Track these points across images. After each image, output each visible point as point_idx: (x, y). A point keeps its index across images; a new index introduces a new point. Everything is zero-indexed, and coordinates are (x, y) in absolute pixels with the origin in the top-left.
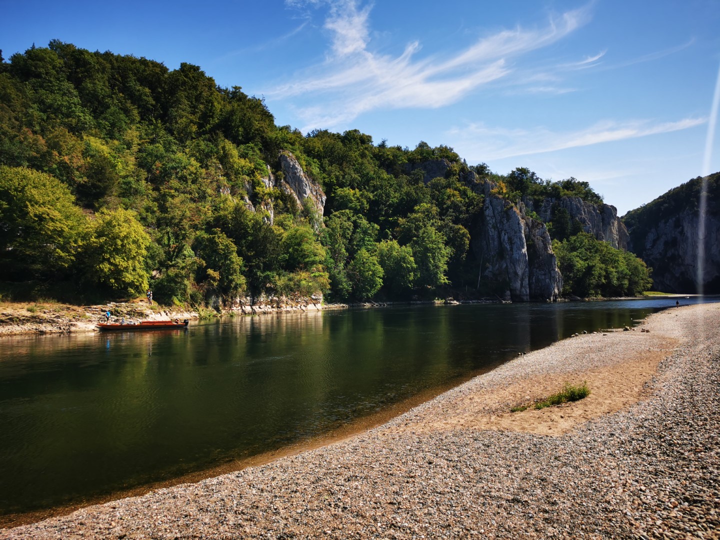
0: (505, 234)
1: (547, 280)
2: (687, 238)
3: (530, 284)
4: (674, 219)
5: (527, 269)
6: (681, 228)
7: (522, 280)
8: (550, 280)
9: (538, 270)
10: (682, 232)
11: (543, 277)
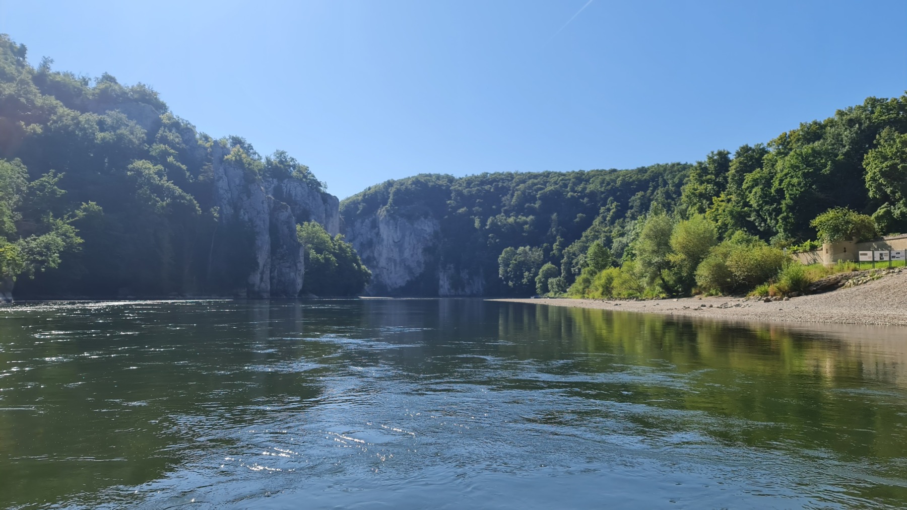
0: (245, 215)
1: (292, 274)
2: (383, 240)
3: (272, 278)
4: (370, 219)
5: (269, 260)
6: (377, 229)
7: (262, 273)
8: (296, 275)
9: (281, 261)
10: (378, 234)
11: (288, 270)
